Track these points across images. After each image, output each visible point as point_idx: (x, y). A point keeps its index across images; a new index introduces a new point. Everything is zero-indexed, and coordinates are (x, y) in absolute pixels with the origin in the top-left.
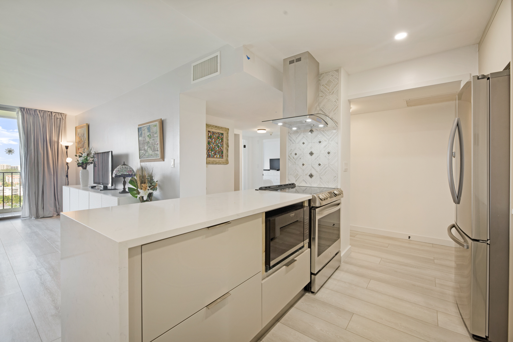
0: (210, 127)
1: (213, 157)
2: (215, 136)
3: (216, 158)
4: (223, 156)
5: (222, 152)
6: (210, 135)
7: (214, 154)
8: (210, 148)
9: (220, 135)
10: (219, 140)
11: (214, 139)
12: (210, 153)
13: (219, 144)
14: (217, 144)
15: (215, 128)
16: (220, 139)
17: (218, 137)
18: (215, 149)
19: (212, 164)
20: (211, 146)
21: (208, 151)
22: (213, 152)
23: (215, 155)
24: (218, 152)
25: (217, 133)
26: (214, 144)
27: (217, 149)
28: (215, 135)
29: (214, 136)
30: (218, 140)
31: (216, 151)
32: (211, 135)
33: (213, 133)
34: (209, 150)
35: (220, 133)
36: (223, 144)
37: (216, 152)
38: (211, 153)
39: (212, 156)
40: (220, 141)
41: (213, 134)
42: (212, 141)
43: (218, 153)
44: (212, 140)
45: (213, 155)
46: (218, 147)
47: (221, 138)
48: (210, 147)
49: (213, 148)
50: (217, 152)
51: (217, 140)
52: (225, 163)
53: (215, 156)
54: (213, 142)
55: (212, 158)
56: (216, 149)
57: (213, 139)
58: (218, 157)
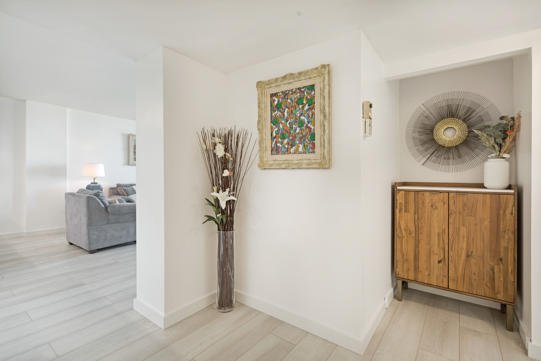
0: (273, 85)
1: (288, 151)
2: (291, 99)
3: (295, 153)
4: (314, 145)
5: (313, 135)
6: (276, 103)
7: (288, 144)
8: (277, 133)
9: (303, 92)
10: (303, 108)
11: (289, 108)
12: (278, 145)
13: (302, 118)
14: (296, 119)
15: (287, 81)
16: (305, 102)
17: (299, 101)
18: (292, 132)
19: (278, 169)
20: (281, 126)
21: (275, 140)
22: (286, 141)
23: (292, 147)
24: (301, 138)
25: (295, 92)
26: (287, 121)
27: (297, 131)
28: (290, 96)
29: (289, 101)
30: (301, 106)
31: (295, 137)
32: (279, 101)
33: (285, 94)
34: (276, 137)
35: (304, 87)
36: (313, 114)
37: (294, 140)
38: (282, 143)
39: (283, 149)
40: (307, 107)
41: (285, 96)
42: (284, 115)
43: (300, 141)
44: (282, 113)
45: (286, 146)
46: (301, 124)
47: (307, 99)
48: (279, 130)
49: (287, 131)
50: (298, 139)
51: (298, 109)
52: (314, 166)
53: (292, 150)
54: (286, 115)
55: (284, 154)
56: (295, 130)
57: (287, 109)
58: (301, 149)
